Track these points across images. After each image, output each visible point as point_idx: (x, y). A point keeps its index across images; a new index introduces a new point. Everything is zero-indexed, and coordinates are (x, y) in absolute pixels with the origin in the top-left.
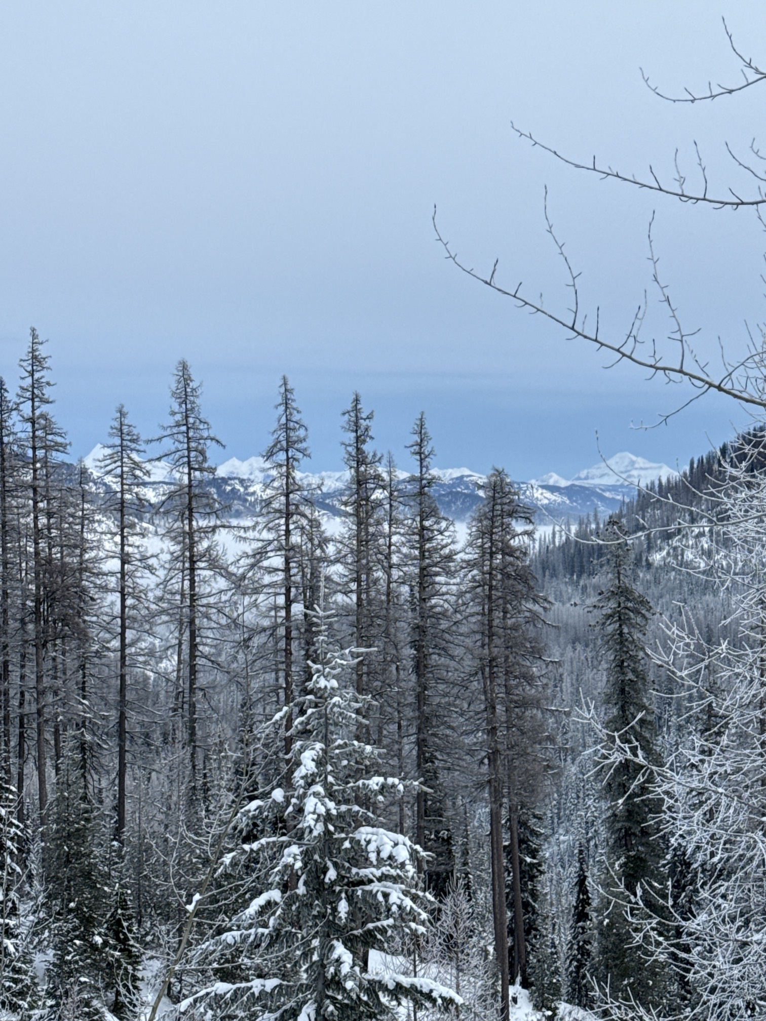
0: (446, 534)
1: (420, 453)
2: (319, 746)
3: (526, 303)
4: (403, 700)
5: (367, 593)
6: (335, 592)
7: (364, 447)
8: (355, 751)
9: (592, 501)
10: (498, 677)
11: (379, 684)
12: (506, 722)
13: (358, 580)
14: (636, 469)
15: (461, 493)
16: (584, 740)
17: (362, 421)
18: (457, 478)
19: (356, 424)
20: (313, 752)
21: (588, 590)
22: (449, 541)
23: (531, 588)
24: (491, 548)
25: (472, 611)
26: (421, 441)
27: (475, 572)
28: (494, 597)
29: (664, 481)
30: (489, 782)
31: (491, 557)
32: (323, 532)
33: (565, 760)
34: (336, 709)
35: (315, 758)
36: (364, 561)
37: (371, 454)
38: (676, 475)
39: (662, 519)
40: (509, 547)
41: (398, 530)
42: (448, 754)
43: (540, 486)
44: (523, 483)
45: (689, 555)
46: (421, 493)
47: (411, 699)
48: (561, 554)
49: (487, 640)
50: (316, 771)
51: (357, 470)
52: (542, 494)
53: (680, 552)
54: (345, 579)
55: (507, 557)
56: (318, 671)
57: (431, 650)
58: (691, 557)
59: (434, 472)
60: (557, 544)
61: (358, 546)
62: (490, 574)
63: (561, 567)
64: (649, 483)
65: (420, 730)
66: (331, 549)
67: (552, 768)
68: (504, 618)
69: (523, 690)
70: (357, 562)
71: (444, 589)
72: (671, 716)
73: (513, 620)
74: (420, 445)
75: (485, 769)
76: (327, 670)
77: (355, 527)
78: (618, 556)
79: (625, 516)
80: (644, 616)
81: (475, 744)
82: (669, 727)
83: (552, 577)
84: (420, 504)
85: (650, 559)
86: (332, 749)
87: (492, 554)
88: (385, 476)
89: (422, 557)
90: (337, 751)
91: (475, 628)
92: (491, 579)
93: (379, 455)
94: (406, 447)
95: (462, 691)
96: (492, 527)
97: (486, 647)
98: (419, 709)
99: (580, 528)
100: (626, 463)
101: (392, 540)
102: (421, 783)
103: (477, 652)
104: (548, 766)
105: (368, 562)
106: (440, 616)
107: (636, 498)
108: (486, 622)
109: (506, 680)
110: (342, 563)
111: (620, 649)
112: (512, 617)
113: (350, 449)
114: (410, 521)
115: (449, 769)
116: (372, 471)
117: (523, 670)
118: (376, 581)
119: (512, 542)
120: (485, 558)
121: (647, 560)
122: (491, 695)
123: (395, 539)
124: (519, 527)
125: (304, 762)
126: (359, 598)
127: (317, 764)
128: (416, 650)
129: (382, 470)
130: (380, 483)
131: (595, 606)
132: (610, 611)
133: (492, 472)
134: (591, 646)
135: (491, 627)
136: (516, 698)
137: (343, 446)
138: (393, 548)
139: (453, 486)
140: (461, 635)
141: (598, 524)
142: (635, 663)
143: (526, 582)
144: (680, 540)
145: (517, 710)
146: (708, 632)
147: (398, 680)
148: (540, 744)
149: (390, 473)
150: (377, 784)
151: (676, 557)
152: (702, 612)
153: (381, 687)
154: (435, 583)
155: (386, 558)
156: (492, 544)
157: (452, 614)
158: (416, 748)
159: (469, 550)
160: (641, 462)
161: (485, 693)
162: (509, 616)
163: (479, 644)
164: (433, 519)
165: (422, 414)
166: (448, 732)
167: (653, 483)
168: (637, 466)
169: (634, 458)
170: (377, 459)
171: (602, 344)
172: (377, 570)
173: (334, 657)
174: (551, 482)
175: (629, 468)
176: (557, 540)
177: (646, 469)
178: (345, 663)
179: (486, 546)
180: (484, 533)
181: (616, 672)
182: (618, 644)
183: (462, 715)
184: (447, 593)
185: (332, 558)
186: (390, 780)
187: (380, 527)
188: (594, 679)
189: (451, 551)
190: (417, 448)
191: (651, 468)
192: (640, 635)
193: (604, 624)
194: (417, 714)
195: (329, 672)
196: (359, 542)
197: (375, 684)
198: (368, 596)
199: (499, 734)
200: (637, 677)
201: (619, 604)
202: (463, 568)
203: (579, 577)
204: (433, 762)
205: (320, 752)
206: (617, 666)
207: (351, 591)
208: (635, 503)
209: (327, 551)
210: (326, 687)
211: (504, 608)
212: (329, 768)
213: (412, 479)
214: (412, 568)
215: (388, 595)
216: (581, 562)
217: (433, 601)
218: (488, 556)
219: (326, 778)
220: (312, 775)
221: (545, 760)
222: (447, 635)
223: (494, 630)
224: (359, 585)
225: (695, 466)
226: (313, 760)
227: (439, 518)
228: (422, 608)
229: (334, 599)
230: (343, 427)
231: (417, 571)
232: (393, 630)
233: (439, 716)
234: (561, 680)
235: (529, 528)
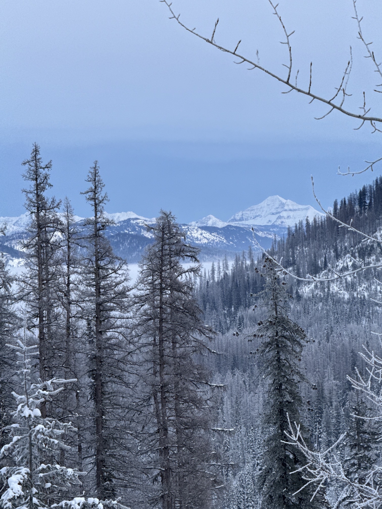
0: (120, 272)
1: (94, 199)
2: (24, 470)
3: (245, 60)
4: (82, 425)
5: (49, 327)
6: (19, 327)
7: (44, 194)
8: (57, 474)
9: (247, 240)
10: (169, 402)
11: (61, 410)
12: (177, 443)
13: (40, 316)
14: (286, 210)
15: (129, 234)
16: (243, 456)
17: (41, 170)
18: (124, 221)
19: (36, 172)
20: (19, 476)
21: (245, 321)
22: (123, 278)
23: (197, 320)
24: (161, 284)
25: (145, 342)
26: (96, 187)
27: (146, 306)
28: (164, 329)
29: (311, 221)
30: (162, 497)
31: (161, 293)
32: (7, 272)
33: (227, 475)
34: (39, 436)
35: (22, 481)
36: (45, 299)
37: (50, 200)
38: (322, 216)
39: (310, 255)
40: (177, 283)
41: (76, 269)
42: (125, 473)
43: (199, 227)
44: (184, 225)
45: (334, 288)
46: (96, 236)
47: (90, 424)
48: (220, 289)
49: (158, 368)
50: (23, 493)
51: (38, 216)
52: (201, 234)
53: (326, 285)
54: (28, 315)
55: (175, 293)
56: (21, 401)
57: (107, 378)
58: (336, 289)
59: (107, 215)
60: (216, 279)
61: (39, 284)
62: (161, 308)
63: (220, 301)
64: (297, 223)
65: (98, 451)
66: (14, 288)
67: (219, 483)
68: (174, 348)
69: (192, 413)
70: (39, 299)
71: (119, 323)
72: (321, 433)
73: (182, 349)
74: (95, 191)
75: (157, 486)
76: (31, 400)
77: (36, 268)
78: (274, 290)
79: (276, 253)
80: (299, 344)
81: (149, 463)
82: (319, 443)
83: (212, 309)
84: (96, 245)
85: (300, 292)
86: (36, 473)
87: (162, 290)
88: (64, 220)
89: (98, 293)
90: (41, 475)
91: (148, 357)
92: (162, 312)
93: (57, 201)
94: (81, 193)
95: (137, 415)
96: (162, 265)
97: (158, 374)
98: (98, 432)
99: (236, 265)
100: (277, 206)
101: (71, 279)
102: (119, 502)
103: (150, 379)
104: (215, 481)
105: (49, 299)
106: (115, 347)
107: (286, 237)
108: (158, 352)
109: (176, 404)
110: (24, 300)
111: (278, 373)
112: (180, 347)
113: (31, 196)
114: (87, 261)
115: (126, 486)
116: (51, 216)
117: (192, 394)
118: (57, 317)
119: (179, 278)
120: (155, 293)
121: (297, 292)
122: (163, 417)
123: (73, 277)
124: (186, 265)
125: (11, 486)
126: (41, 333)
127: (23, 487)
128: (94, 378)
129: (61, 215)
130: (59, 227)
131: (255, 335)
132: (268, 340)
133: (161, 215)
134: (249, 371)
135: (162, 356)
136: (185, 420)
137: (24, 193)
138: (71, 285)
139: (121, 228)
140: (135, 364)
141: (252, 261)
142: (292, 386)
143: (193, 315)
144: (326, 274)
145: (187, 431)
146: (352, 357)
147: (78, 406)
148: (207, 462)
149: (67, 217)
150: (79, 504)
151: (323, 289)
152: (347, 339)
153: (63, 413)
154: (109, 317)
155: (65, 295)
156: (162, 280)
157: (126, 344)
158: (96, 468)
159: (141, 286)
160: (290, 204)
161: (158, 416)
162: (178, 345)
163: (151, 371)
164: (107, 259)
165: (96, 163)
166: (124, 453)
167: (301, 223)
168: (286, 208)
169: (284, 201)
170: (55, 205)
171: (315, 97)
172: (58, 306)
173: (37, 388)
174: (210, 223)
175: (279, 210)
176: (216, 276)
177: (295, 210)
178: (47, 393)
179: (156, 283)
180: (154, 271)
181: (275, 395)
182: (276, 369)
183: (136, 437)
184: (121, 326)
185: (15, 296)
186: (91, 500)
187: (59, 267)
188: (252, 401)
189: (124, 288)
190: (92, 194)
191: (299, 210)
192: (297, 361)
193: (263, 351)
194: (96, 437)
195: (33, 402)
196: (41, 280)
197: (57, 410)
198: (49, 330)
199: (171, 452)
200: (294, 399)
201: (277, 333)
202: (136, 303)
203: (237, 309)
204: (110, 481)
205: (26, 476)
206: (275, 389)
207: (34, 326)
208: (285, 241)
209: (11, 290)
210: (30, 415)
211: (173, 339)
212: (34, 490)
213: (87, 223)
214: (89, 304)
215: (68, 328)
216: (238, 295)
217: (109, 334)
218: (158, 292)
219: (31, 499)
220: (19, 497)
221: (212, 476)
222: (121, 364)
223: (166, 358)
224: (41, 321)
225: (339, 207)
226: (19, 484)
227: (113, 258)
228: (99, 340)
229: (17, 334)
230: (24, 176)
231: (93, 306)
232: (73, 361)
233: (116, 438)
234: (222, 403)
235: (194, 265)
